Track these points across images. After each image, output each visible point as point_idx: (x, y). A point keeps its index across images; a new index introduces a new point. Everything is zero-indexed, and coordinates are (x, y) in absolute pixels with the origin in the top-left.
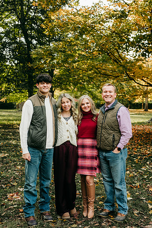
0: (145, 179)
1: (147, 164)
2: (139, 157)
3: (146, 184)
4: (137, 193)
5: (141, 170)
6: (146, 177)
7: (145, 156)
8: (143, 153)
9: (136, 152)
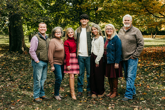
0: (147, 81)
1: (153, 72)
2: (149, 68)
3: (147, 84)
4: (138, 89)
5: (147, 76)
6: (148, 80)
7: (154, 67)
8: (153, 65)
9: (148, 65)
